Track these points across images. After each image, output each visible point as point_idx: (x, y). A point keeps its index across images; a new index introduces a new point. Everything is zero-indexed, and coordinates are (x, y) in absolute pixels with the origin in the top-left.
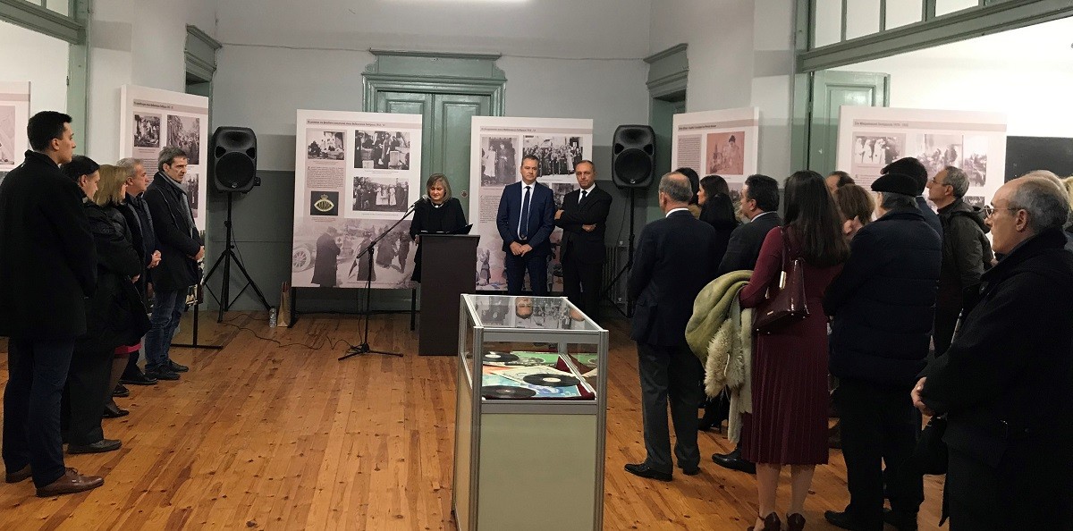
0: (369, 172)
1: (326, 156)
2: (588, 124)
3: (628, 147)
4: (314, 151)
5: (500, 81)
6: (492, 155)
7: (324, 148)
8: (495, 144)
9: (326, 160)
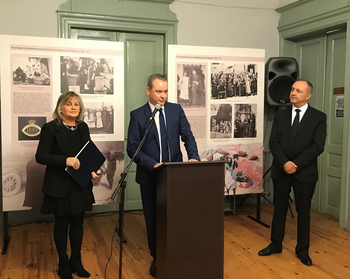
1: (31, 81)
2: (262, 53)
6: (186, 80)
8: (188, 70)
9: (32, 86)
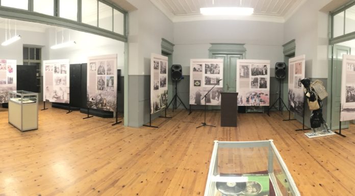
0: (209, 75)
1: (197, 71)
2: (268, 61)
3: (279, 68)
4: (195, 70)
5: (244, 51)
7: (197, 69)
8: (243, 67)
